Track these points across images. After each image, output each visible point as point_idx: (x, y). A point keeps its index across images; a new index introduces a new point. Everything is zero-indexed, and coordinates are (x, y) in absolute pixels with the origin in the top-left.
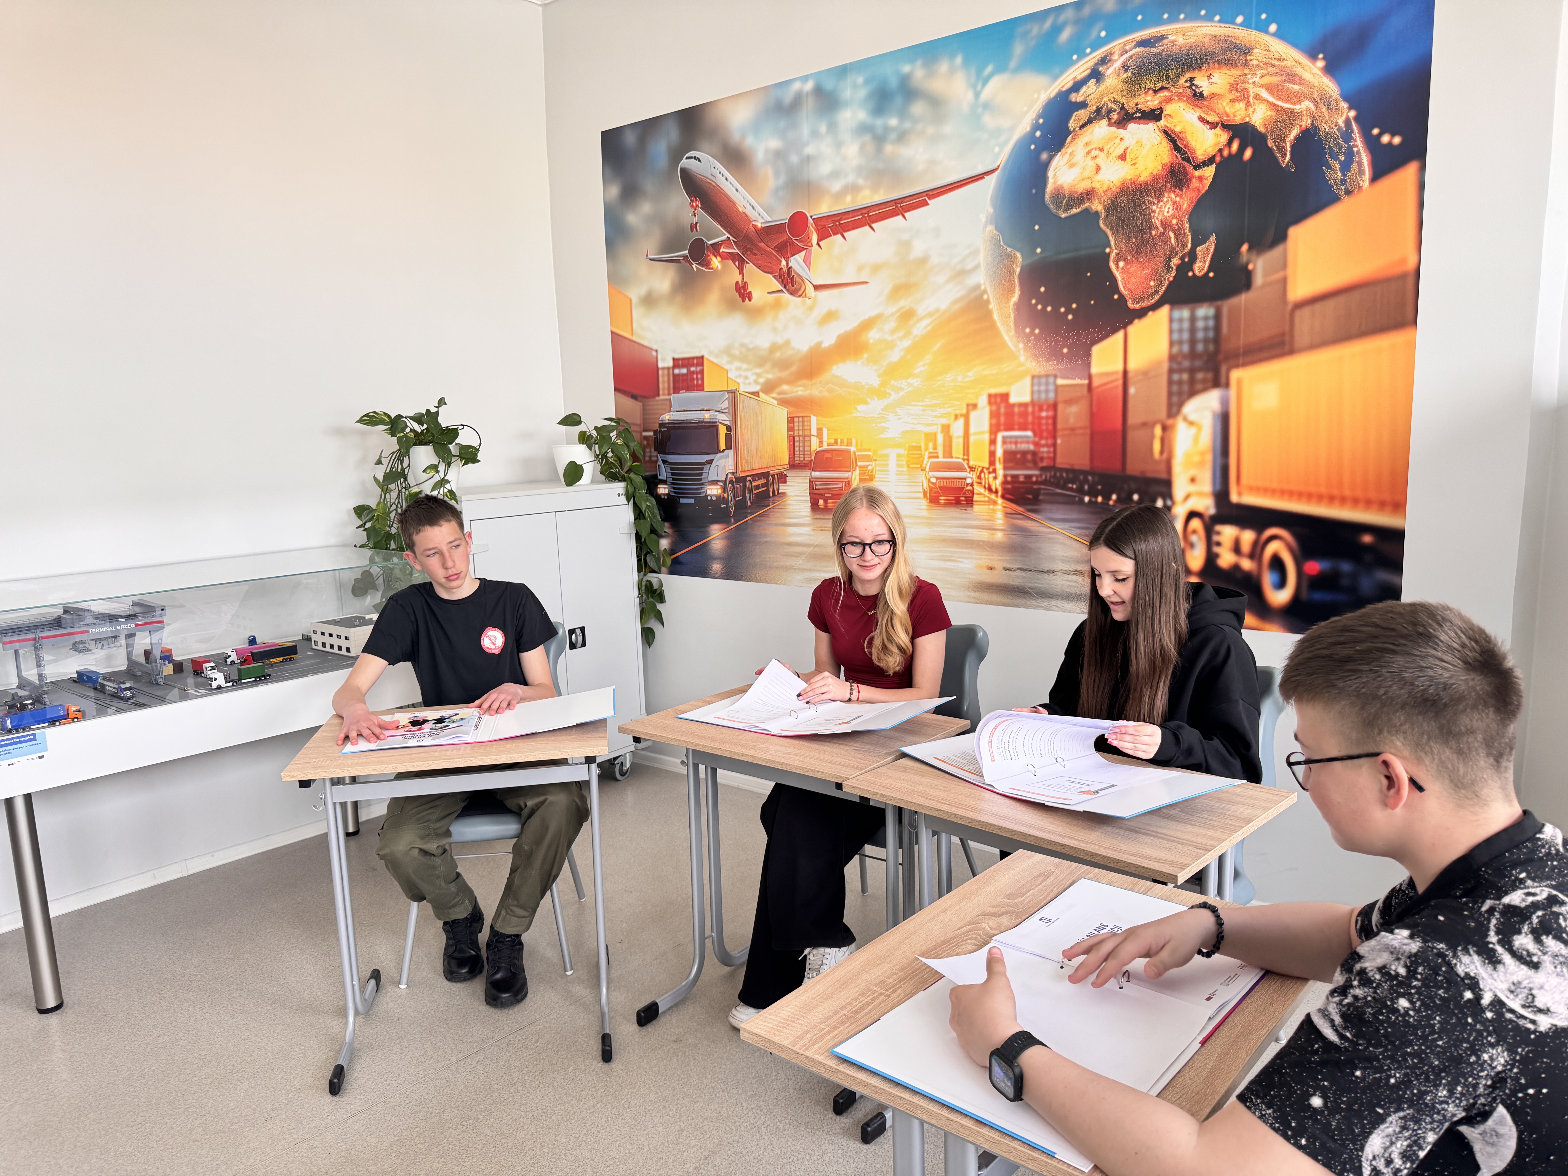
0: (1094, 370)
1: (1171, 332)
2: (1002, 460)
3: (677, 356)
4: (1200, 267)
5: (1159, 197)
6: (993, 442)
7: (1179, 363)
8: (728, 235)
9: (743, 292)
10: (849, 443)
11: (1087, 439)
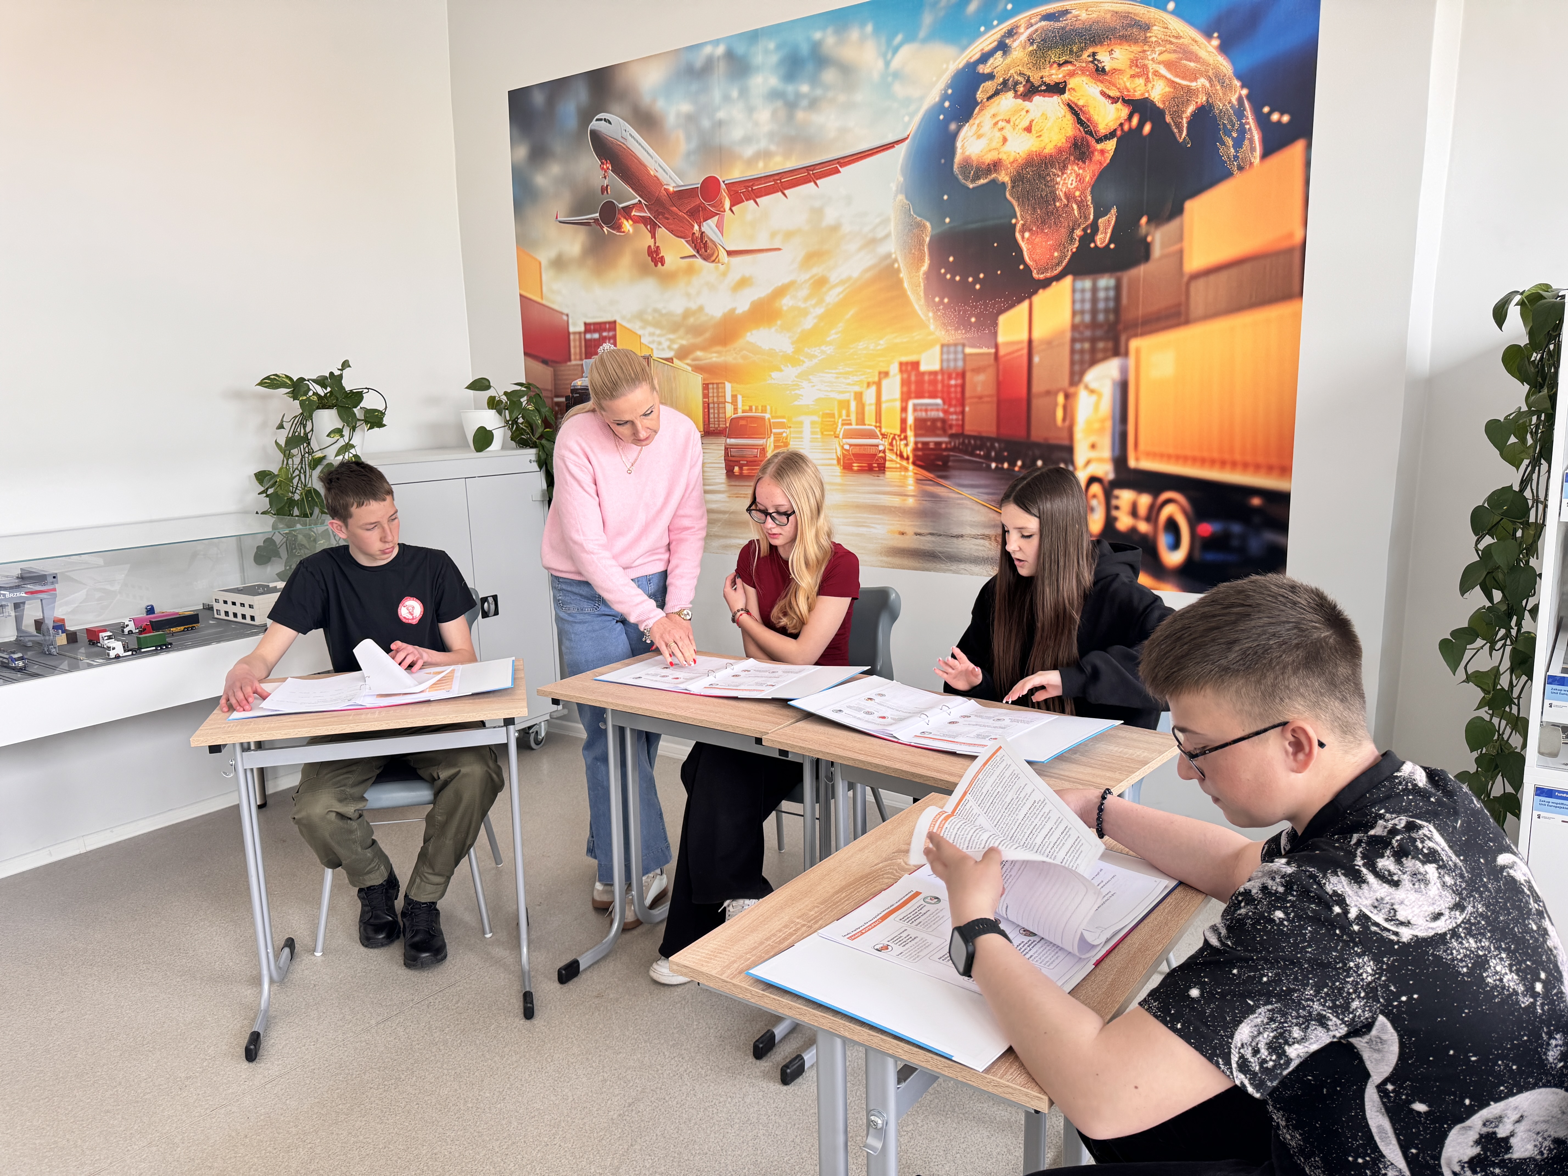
0: (1001, 339)
1: (1074, 302)
2: (913, 428)
3: (589, 321)
4: (1102, 239)
5: (1063, 168)
6: (904, 409)
7: (1081, 333)
8: (639, 198)
9: (655, 256)
10: (764, 410)
11: (995, 406)
